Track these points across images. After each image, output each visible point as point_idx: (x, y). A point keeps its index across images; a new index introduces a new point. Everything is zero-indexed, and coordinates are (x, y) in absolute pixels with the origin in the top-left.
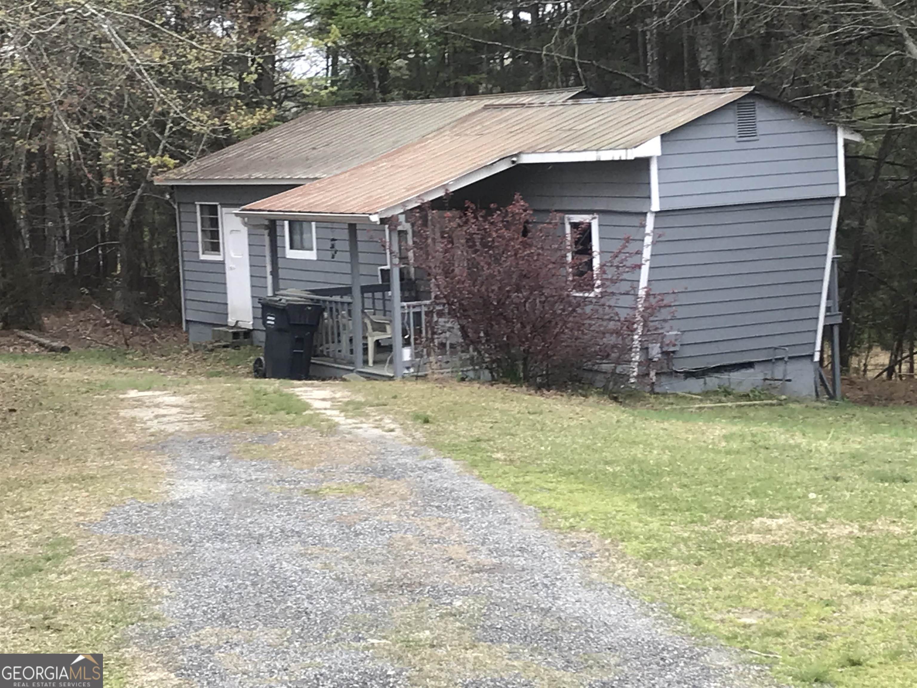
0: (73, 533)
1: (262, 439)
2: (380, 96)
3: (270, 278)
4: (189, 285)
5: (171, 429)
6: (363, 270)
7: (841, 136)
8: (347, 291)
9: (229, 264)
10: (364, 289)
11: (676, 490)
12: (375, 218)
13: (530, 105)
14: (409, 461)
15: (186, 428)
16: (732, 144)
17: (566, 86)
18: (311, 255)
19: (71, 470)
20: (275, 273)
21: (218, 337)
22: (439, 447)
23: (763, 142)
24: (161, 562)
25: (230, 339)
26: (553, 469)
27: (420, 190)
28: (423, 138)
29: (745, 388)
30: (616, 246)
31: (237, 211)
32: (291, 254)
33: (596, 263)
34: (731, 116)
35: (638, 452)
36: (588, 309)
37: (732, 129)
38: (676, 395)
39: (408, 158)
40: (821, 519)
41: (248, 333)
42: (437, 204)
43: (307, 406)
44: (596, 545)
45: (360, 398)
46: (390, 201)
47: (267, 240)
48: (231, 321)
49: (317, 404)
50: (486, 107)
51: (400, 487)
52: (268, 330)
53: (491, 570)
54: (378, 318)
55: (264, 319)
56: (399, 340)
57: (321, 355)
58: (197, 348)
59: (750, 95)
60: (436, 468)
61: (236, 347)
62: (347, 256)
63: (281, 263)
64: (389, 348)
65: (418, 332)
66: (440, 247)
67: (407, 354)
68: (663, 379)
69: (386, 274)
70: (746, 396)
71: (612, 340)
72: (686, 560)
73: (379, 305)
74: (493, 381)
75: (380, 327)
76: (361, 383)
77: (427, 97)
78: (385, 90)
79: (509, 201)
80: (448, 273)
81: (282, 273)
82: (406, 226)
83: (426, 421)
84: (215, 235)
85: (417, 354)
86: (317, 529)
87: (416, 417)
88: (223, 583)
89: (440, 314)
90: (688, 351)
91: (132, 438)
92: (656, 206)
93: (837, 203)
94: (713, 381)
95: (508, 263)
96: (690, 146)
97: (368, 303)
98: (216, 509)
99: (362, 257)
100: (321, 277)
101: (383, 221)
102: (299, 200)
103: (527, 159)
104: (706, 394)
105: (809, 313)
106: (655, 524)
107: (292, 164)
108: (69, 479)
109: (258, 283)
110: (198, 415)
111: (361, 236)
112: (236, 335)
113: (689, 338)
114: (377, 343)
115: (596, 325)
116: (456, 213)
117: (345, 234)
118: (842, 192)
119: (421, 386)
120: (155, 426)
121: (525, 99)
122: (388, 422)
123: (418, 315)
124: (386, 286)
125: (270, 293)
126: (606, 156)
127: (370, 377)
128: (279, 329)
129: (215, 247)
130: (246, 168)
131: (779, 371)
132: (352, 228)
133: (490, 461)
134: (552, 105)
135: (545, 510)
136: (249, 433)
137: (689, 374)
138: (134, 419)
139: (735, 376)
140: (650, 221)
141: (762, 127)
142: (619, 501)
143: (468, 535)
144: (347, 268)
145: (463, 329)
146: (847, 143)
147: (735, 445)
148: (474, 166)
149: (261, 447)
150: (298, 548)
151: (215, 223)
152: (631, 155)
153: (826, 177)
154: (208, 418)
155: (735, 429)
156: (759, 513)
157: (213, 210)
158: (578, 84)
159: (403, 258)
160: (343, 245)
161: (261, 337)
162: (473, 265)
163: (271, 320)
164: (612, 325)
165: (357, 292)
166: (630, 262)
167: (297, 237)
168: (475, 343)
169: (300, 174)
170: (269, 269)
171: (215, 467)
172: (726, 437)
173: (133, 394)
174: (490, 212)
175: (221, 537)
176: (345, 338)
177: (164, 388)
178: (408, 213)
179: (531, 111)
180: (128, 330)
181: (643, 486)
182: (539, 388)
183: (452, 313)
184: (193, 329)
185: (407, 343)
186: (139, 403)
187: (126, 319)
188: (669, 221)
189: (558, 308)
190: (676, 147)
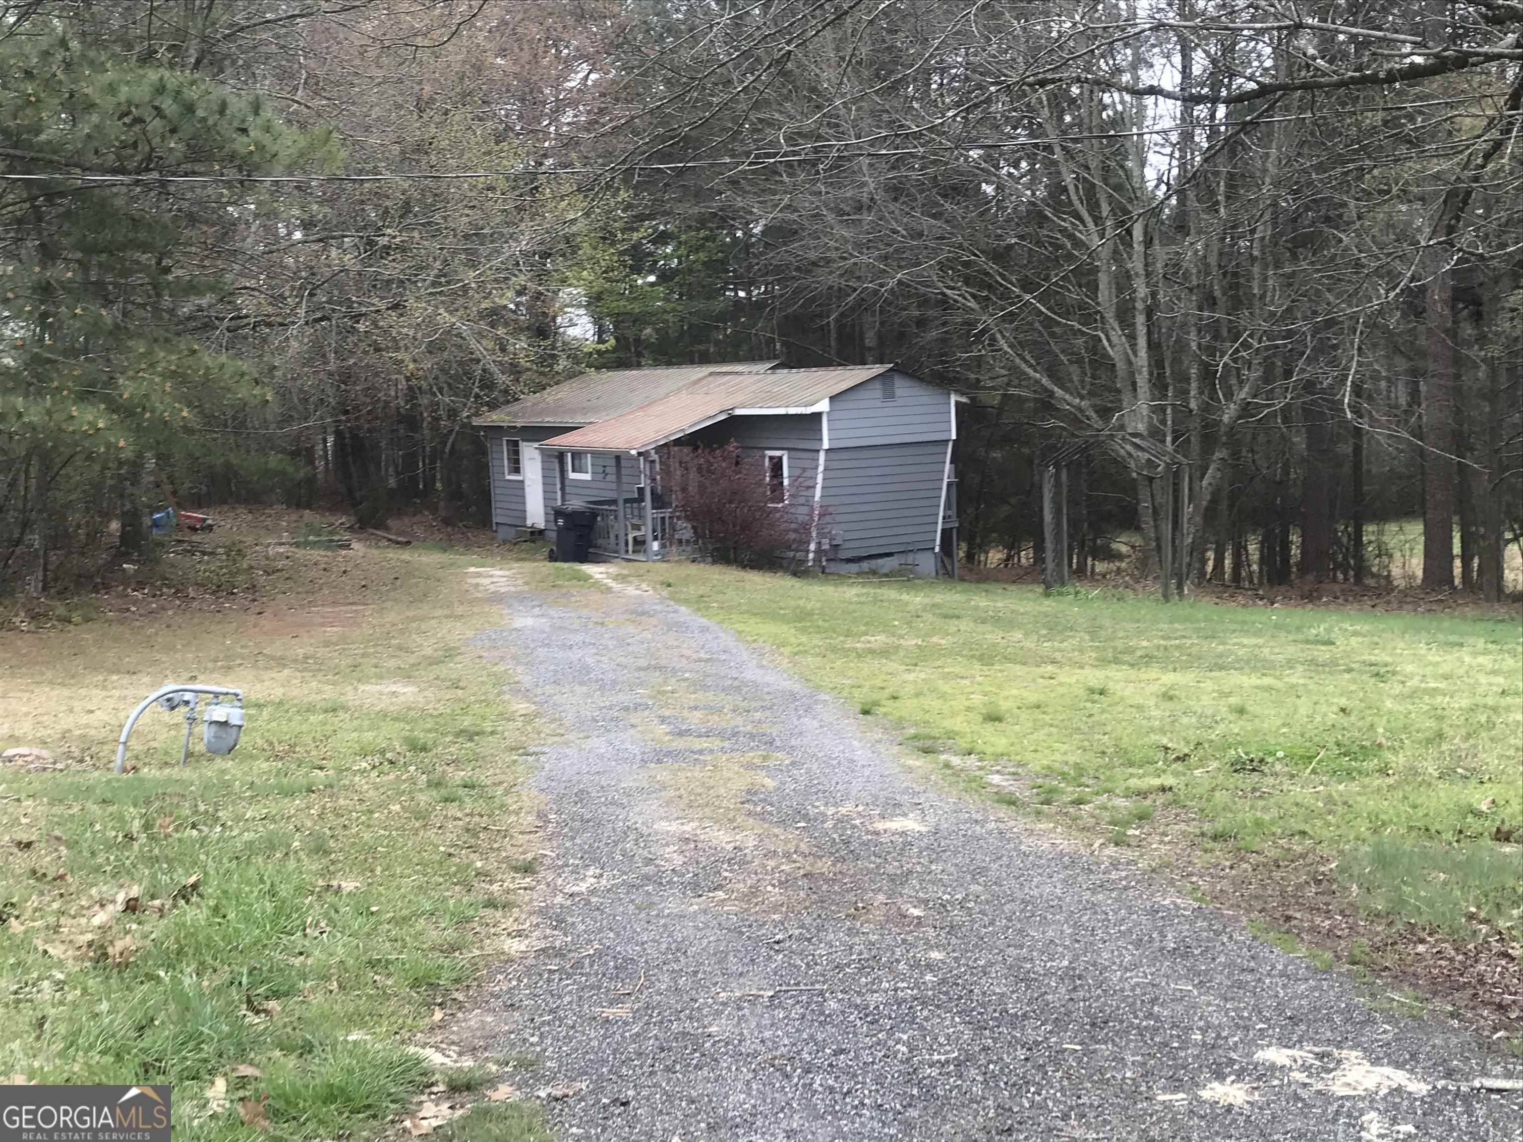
0: (457, 644)
1: (564, 595)
2: (634, 359)
3: (559, 494)
4: (498, 498)
5: (503, 590)
6: (625, 487)
7: (953, 398)
8: (614, 502)
9: (527, 483)
10: (626, 501)
11: (820, 623)
12: (634, 452)
13: (741, 374)
14: (658, 608)
15: (513, 589)
16: (879, 404)
17: (769, 359)
18: (587, 477)
19: (447, 612)
20: (563, 489)
21: (520, 534)
22: (678, 601)
23: (900, 402)
24: (514, 658)
25: (528, 537)
26: (748, 612)
27: (666, 432)
28: (667, 395)
29: (885, 570)
30: (797, 472)
31: (536, 445)
32: (572, 476)
33: (786, 482)
34: (878, 385)
35: (801, 602)
36: (778, 515)
37: (878, 394)
38: (839, 575)
39: (657, 409)
40: (901, 637)
41: (541, 532)
42: (678, 442)
43: (590, 577)
44: (767, 649)
45: (626, 572)
46: (646, 440)
47: (557, 466)
48: (529, 523)
49: (598, 576)
50: (711, 374)
51: (654, 621)
52: (560, 530)
53: (707, 661)
54: (635, 521)
55: (556, 521)
56: (650, 537)
57: (596, 547)
58: (505, 542)
59: (891, 370)
60: (675, 612)
61: (533, 541)
62: (613, 478)
63: (567, 483)
64: (643, 542)
65: (663, 530)
66: (678, 473)
67: (656, 546)
68: (832, 564)
69: (641, 491)
70: (886, 575)
71: (792, 536)
72: (817, 655)
73: (636, 513)
74: (714, 562)
75: (637, 527)
76: (624, 563)
77: (669, 364)
78: (639, 354)
79: (728, 442)
80: (684, 490)
81: (568, 490)
82: (655, 457)
83: (669, 585)
84: (517, 461)
85: (663, 546)
86: (604, 642)
87: (662, 583)
88: (552, 667)
89: (679, 518)
90: (847, 545)
91: (479, 595)
92: (826, 445)
93: (951, 444)
94: (865, 565)
95: (724, 483)
96: (850, 405)
97: (629, 511)
98: (543, 632)
99: (624, 479)
100: (595, 492)
101: (640, 454)
102: (579, 438)
103: (739, 412)
104: (859, 574)
105: (930, 519)
106: (804, 639)
107: (573, 411)
108: (447, 617)
109: (549, 495)
110: (520, 582)
111: (623, 463)
112: (532, 533)
113: (848, 536)
114: (635, 538)
115: (784, 526)
116: (690, 448)
117: (613, 462)
118: (954, 437)
119: (665, 565)
120: (492, 588)
121: (739, 368)
122: (644, 586)
123: (663, 519)
124: (641, 499)
125: (559, 503)
126: (792, 411)
127: (629, 560)
128: (566, 528)
129: (517, 470)
130: (540, 414)
131: (910, 558)
132: (618, 458)
133: (708, 608)
134: (757, 374)
135: (741, 632)
136: (555, 591)
137: (849, 561)
138: (477, 585)
139: (880, 561)
140: (822, 456)
141: (898, 392)
142: (785, 627)
143: (694, 645)
144: (614, 486)
145: (694, 527)
146: (957, 404)
147: (863, 599)
148: (702, 416)
149: (564, 600)
150: (594, 651)
151: (517, 453)
152: (809, 410)
153: (943, 426)
154: (526, 583)
155: (865, 590)
156: (866, 634)
157: (516, 444)
158: (775, 357)
159: (653, 480)
160: (611, 470)
161: (553, 535)
162: (701, 486)
163: (561, 522)
164: (793, 526)
165: (621, 502)
166: (809, 483)
167: (577, 462)
168: (704, 537)
169: (579, 419)
170: (559, 486)
171: (537, 611)
172: (858, 595)
173: (472, 569)
174: (713, 450)
175: (548, 645)
176: (612, 536)
177: (493, 566)
178: (658, 449)
179: (742, 378)
180: (449, 529)
181: (800, 619)
182: (744, 567)
183: (688, 519)
184: (501, 529)
185: (655, 538)
186: (479, 575)
187: (447, 522)
188: (834, 456)
189: (757, 515)
190: (840, 405)
